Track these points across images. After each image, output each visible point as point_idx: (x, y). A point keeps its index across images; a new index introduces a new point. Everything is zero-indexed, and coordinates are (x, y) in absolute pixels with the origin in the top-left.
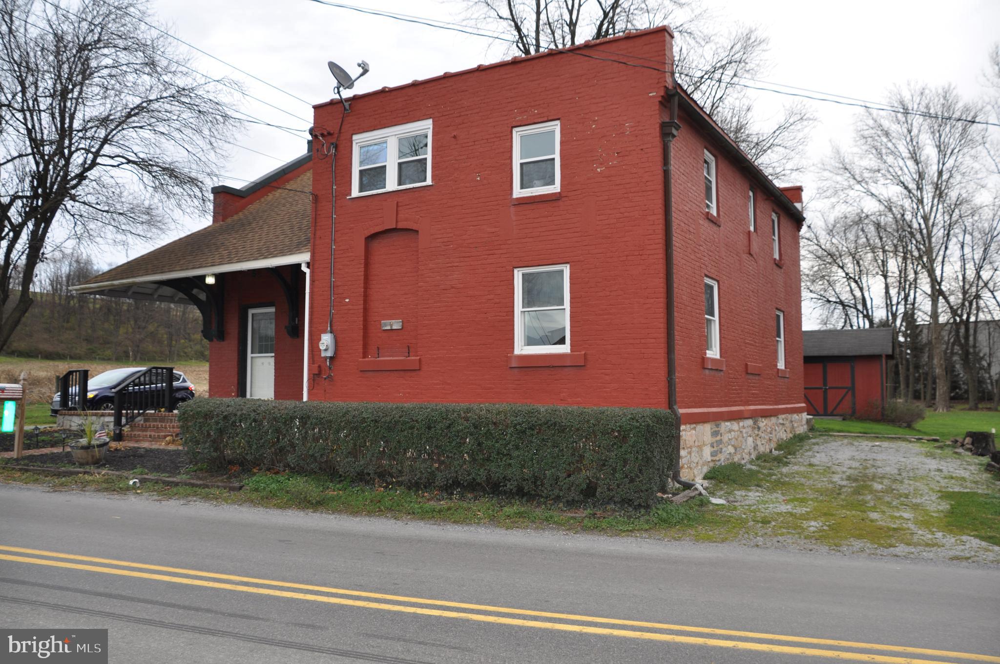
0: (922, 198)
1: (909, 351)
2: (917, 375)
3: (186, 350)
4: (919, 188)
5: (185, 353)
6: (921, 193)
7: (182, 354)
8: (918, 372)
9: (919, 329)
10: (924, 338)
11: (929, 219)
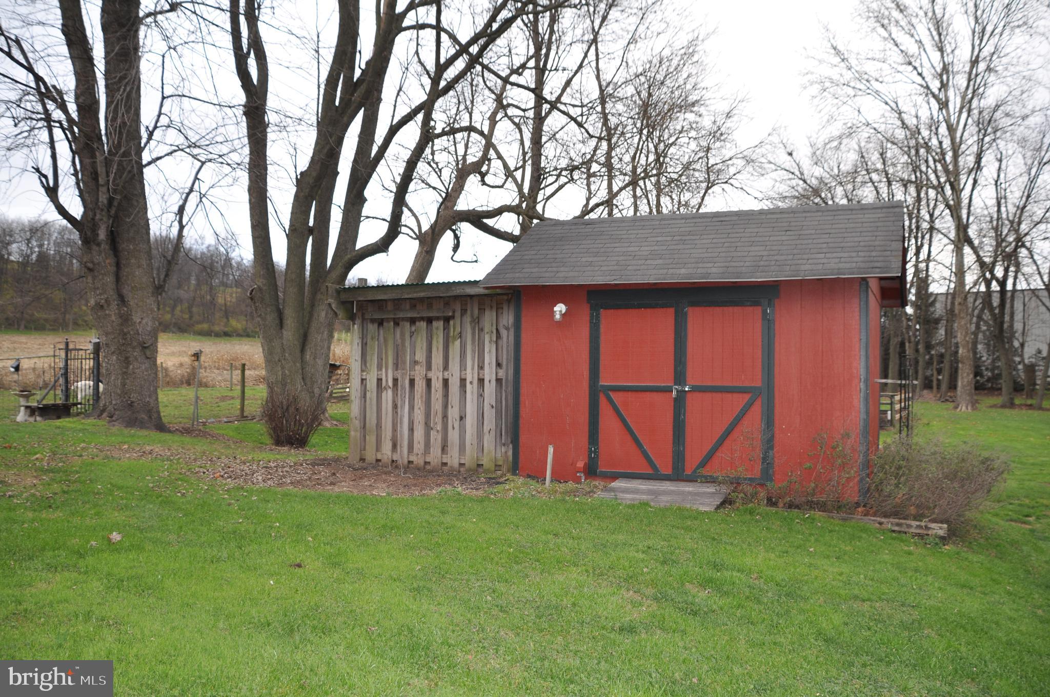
0: (947, 101)
1: (918, 327)
2: (927, 357)
3: (86, 318)
4: (944, 86)
5: (86, 321)
6: (946, 91)
7: (80, 322)
8: (929, 353)
9: (932, 299)
10: (939, 309)
11: (955, 130)
